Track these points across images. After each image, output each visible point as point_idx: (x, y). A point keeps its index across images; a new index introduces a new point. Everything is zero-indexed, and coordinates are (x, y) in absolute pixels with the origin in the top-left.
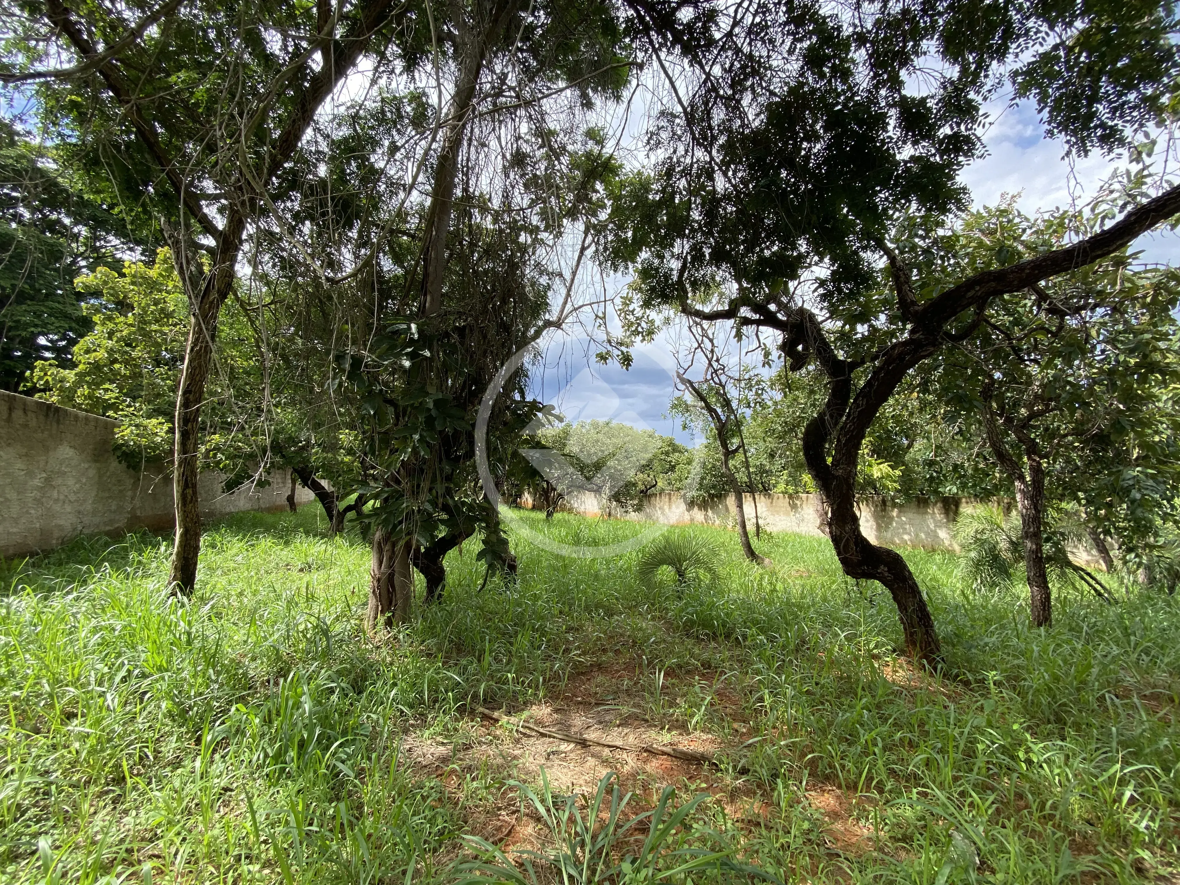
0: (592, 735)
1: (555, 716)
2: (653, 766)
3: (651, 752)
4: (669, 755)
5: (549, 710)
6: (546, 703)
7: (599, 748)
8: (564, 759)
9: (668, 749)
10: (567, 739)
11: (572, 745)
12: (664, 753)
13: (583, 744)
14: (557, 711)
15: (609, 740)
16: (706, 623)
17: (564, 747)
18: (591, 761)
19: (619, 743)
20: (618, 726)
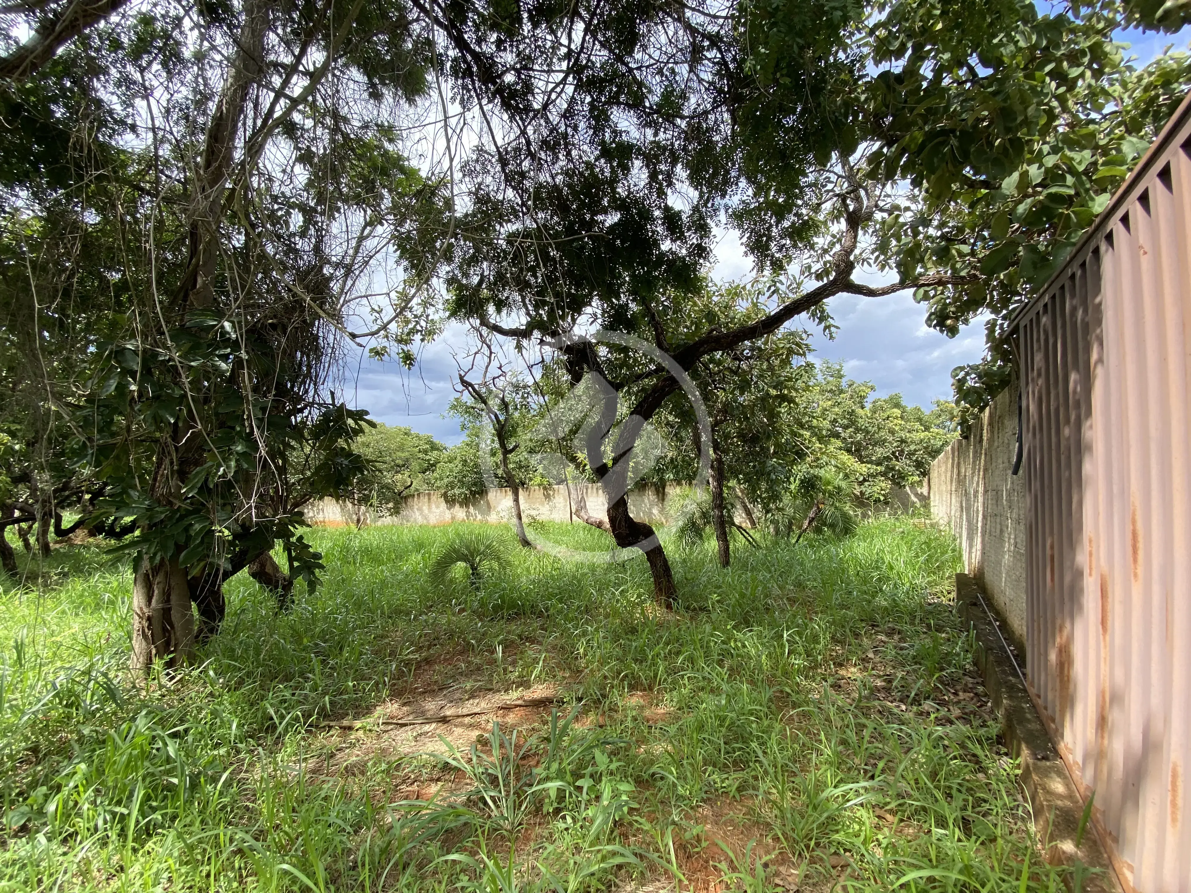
0: (449, 712)
1: (405, 708)
2: (511, 718)
3: (507, 708)
4: (520, 706)
5: (396, 706)
6: (391, 700)
7: (460, 720)
8: (432, 736)
9: (519, 702)
10: (429, 721)
11: (434, 725)
12: (517, 706)
13: (444, 720)
14: (404, 704)
15: (465, 711)
16: (513, 605)
17: (427, 728)
18: (458, 731)
19: (477, 710)
20: (468, 700)
